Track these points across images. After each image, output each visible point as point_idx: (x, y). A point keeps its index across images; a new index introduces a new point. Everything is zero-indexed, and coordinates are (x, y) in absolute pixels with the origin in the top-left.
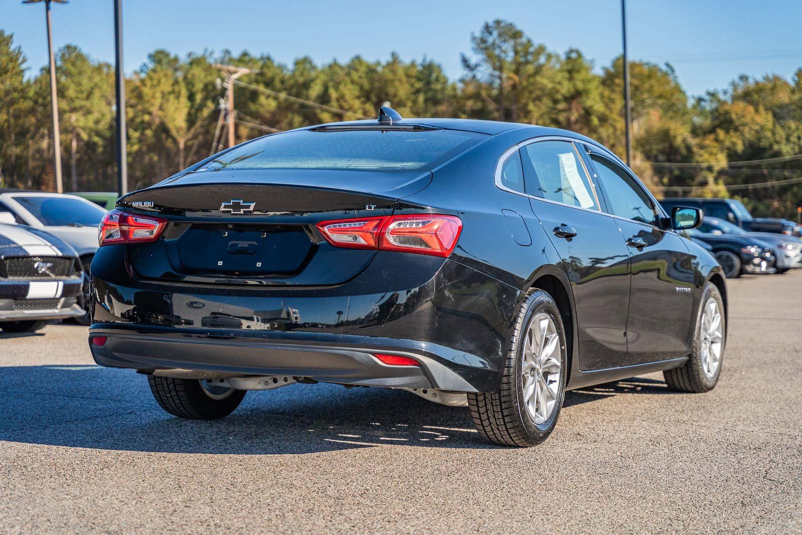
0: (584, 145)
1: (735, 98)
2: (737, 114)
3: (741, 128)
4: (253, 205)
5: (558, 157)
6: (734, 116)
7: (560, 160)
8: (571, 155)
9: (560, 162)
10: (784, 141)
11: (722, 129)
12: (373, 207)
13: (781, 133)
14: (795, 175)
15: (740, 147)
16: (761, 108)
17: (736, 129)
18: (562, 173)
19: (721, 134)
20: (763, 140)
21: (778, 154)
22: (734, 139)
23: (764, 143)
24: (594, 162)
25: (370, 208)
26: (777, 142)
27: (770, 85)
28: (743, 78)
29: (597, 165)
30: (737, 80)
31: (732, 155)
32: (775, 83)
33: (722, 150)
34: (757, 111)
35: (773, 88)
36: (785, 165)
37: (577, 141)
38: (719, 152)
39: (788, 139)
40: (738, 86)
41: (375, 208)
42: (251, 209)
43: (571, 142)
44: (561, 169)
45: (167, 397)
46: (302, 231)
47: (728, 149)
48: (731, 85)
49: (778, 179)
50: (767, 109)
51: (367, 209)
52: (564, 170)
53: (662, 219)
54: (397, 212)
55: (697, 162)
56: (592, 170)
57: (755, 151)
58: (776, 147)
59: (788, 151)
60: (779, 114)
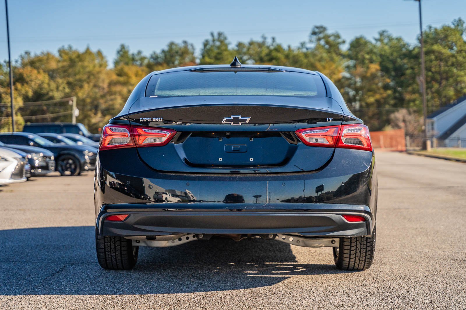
1: (24, 65)
2: (27, 75)
3: (30, 82)
4: (248, 119)
6: (25, 76)
10: (55, 90)
11: (19, 82)
12: (331, 119)
13: (53, 85)
14: (62, 110)
15: (30, 94)
16: (41, 71)
17: (27, 83)
19: (19, 86)
20: (44, 89)
21: (52, 98)
22: (27, 89)
23: (44, 91)
25: (329, 120)
26: (52, 90)
27: (45, 58)
28: (27, 53)
30: (23, 53)
31: (26, 99)
32: (48, 56)
33: (20, 95)
34: (39, 73)
35: (48, 59)
36: (55, 104)
38: (18, 97)
39: (57, 88)
40: (24, 57)
41: (332, 120)
42: (247, 122)
45: (111, 256)
46: (280, 136)
47: (23, 95)
48: (20, 57)
49: (52, 113)
50: (45, 71)
51: (327, 121)
54: (344, 123)
55: (5, 102)
57: (39, 96)
58: (51, 94)
59: (58, 96)
60: (52, 75)
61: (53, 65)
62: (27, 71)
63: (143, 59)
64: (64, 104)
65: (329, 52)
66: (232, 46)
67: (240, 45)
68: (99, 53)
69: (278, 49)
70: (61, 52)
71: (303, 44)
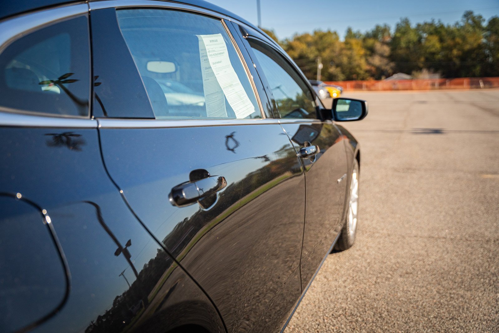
0: (240, 26)
3: (296, 49)
5: (197, 40)
6: (294, 46)
7: (200, 43)
8: (219, 38)
9: (200, 47)
10: (310, 53)
13: (309, 50)
14: (312, 65)
18: (203, 65)
20: (304, 53)
24: (253, 49)
29: (257, 54)
32: (307, 35)
34: (301, 44)
36: (310, 61)
37: (230, 19)
43: (220, 19)
44: (202, 59)
50: (305, 43)
52: (207, 60)
53: (322, 110)
56: (250, 60)
57: (301, 57)
58: (308, 55)
59: (311, 56)
60: (309, 44)
61: (309, 39)
62: (297, 44)
63: (360, 35)
64: (314, 62)
65: (473, 27)
66: (413, 25)
67: (419, 25)
68: (335, 33)
69: (442, 26)
70: (315, 33)
71: (457, 24)
